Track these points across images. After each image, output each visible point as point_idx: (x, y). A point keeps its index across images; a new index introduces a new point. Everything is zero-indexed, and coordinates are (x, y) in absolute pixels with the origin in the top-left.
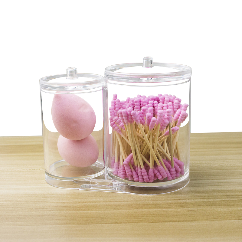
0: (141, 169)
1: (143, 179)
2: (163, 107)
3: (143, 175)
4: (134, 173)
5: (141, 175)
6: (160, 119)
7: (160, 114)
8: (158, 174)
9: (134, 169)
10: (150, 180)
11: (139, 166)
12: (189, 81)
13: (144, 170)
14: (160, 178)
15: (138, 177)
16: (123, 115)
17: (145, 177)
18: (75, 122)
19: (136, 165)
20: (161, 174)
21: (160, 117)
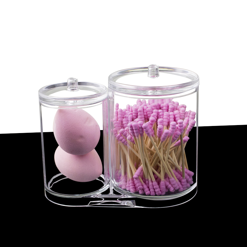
0: (152, 181)
1: (155, 192)
2: (170, 115)
3: (154, 188)
4: (145, 186)
5: (152, 188)
6: (173, 131)
7: (173, 126)
8: (170, 186)
9: (145, 182)
10: (162, 193)
11: (149, 179)
12: (195, 91)
13: (155, 183)
14: (172, 190)
15: (149, 190)
16: (134, 128)
17: (156, 190)
18: (81, 137)
19: (146, 178)
20: (172, 186)
21: (173, 128)
